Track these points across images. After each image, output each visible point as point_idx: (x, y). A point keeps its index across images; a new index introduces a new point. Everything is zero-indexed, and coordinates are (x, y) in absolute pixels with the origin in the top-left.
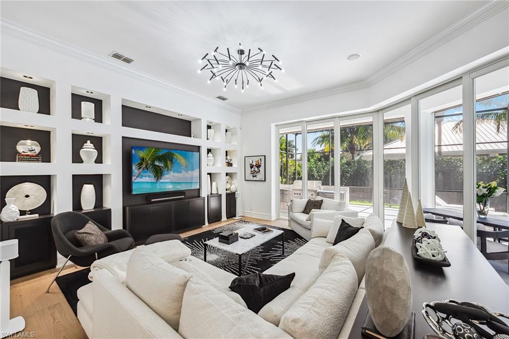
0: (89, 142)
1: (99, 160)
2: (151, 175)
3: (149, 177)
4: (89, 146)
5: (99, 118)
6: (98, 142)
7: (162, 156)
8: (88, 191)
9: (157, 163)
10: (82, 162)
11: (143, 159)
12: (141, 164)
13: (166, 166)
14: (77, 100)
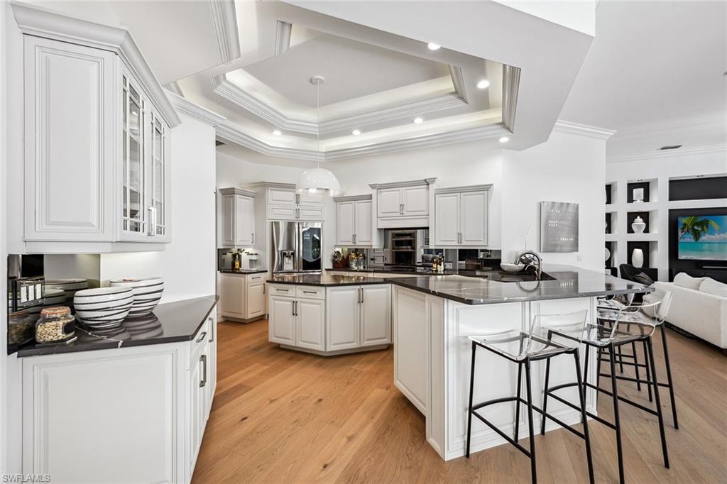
0: (638, 217)
1: (647, 231)
2: (691, 236)
3: (690, 238)
4: (639, 221)
5: (646, 199)
6: (645, 216)
7: (700, 222)
8: (638, 253)
9: (696, 228)
10: (633, 232)
11: (685, 225)
12: (684, 228)
13: (703, 230)
14: (631, 187)
